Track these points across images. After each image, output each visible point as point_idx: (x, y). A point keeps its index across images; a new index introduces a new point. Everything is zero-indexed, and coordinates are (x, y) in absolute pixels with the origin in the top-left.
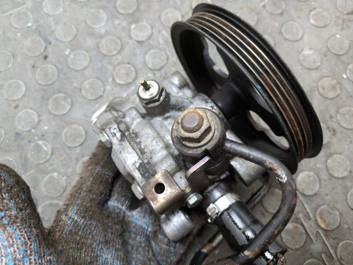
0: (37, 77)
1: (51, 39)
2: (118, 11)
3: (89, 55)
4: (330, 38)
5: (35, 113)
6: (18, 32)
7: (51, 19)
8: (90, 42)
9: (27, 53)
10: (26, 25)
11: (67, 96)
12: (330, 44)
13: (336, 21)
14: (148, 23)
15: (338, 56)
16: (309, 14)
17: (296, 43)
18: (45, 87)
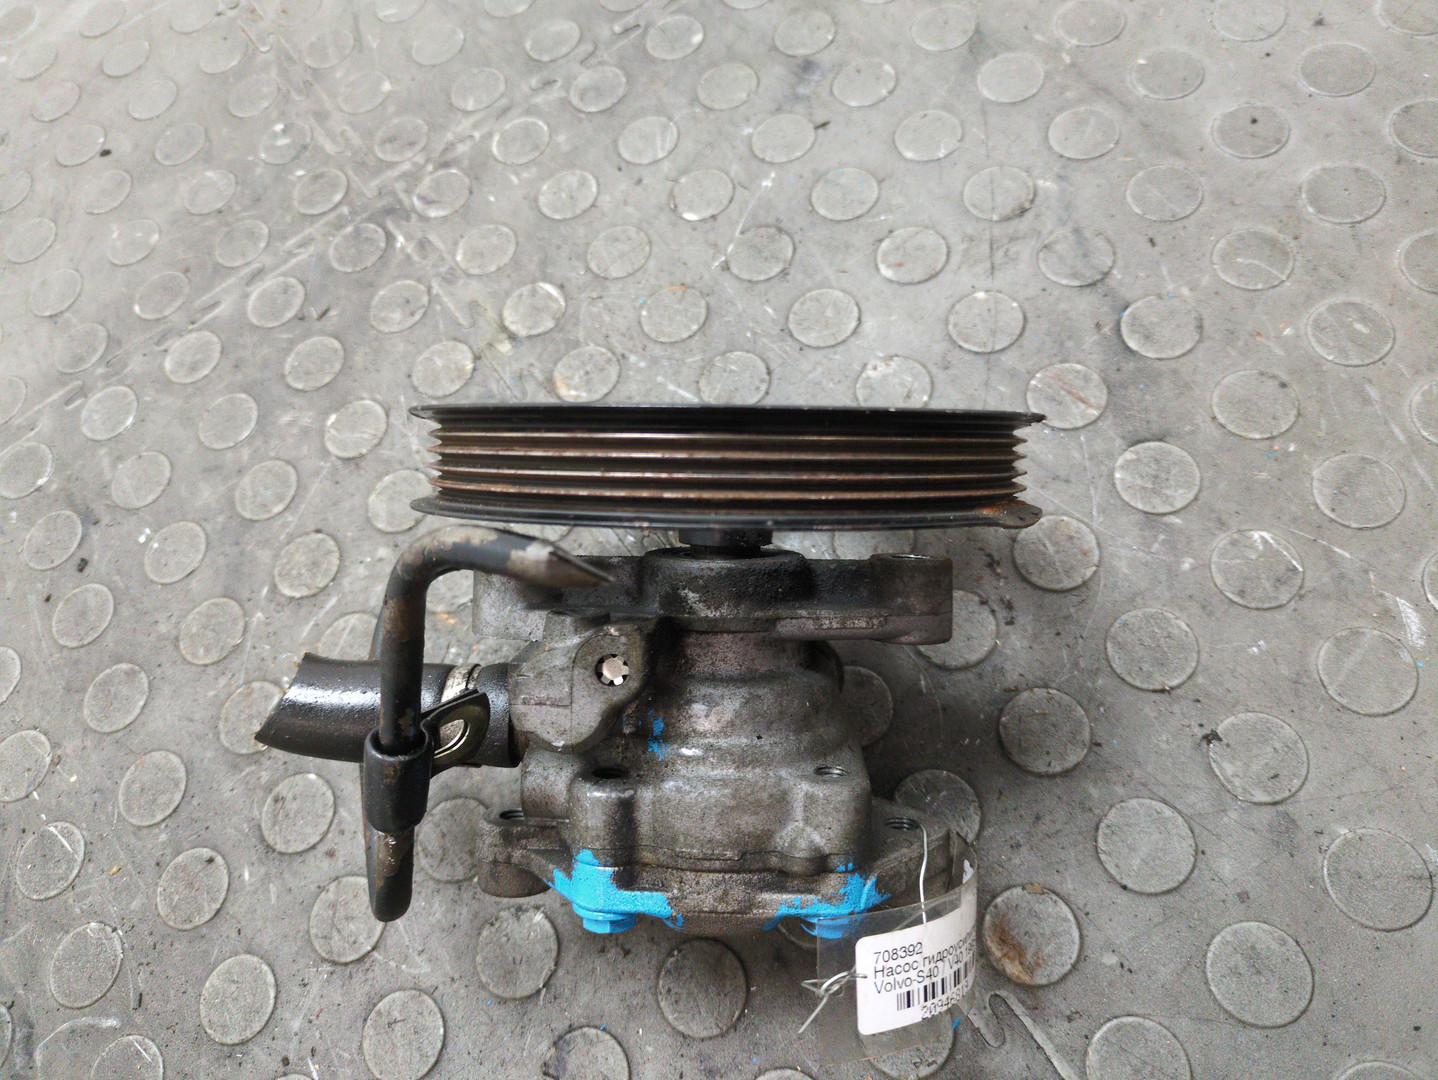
0: (54, 629)
1: (99, 508)
2: (289, 387)
3: (204, 530)
4: (953, 307)
5: (43, 738)
6: (12, 509)
7: (102, 451)
8: (207, 494)
9: (32, 564)
10: (35, 483)
11: (137, 668)
12: (955, 325)
13: (966, 251)
14: (375, 400)
15: (989, 356)
16: (876, 250)
17: (840, 349)
18: (75, 654)
